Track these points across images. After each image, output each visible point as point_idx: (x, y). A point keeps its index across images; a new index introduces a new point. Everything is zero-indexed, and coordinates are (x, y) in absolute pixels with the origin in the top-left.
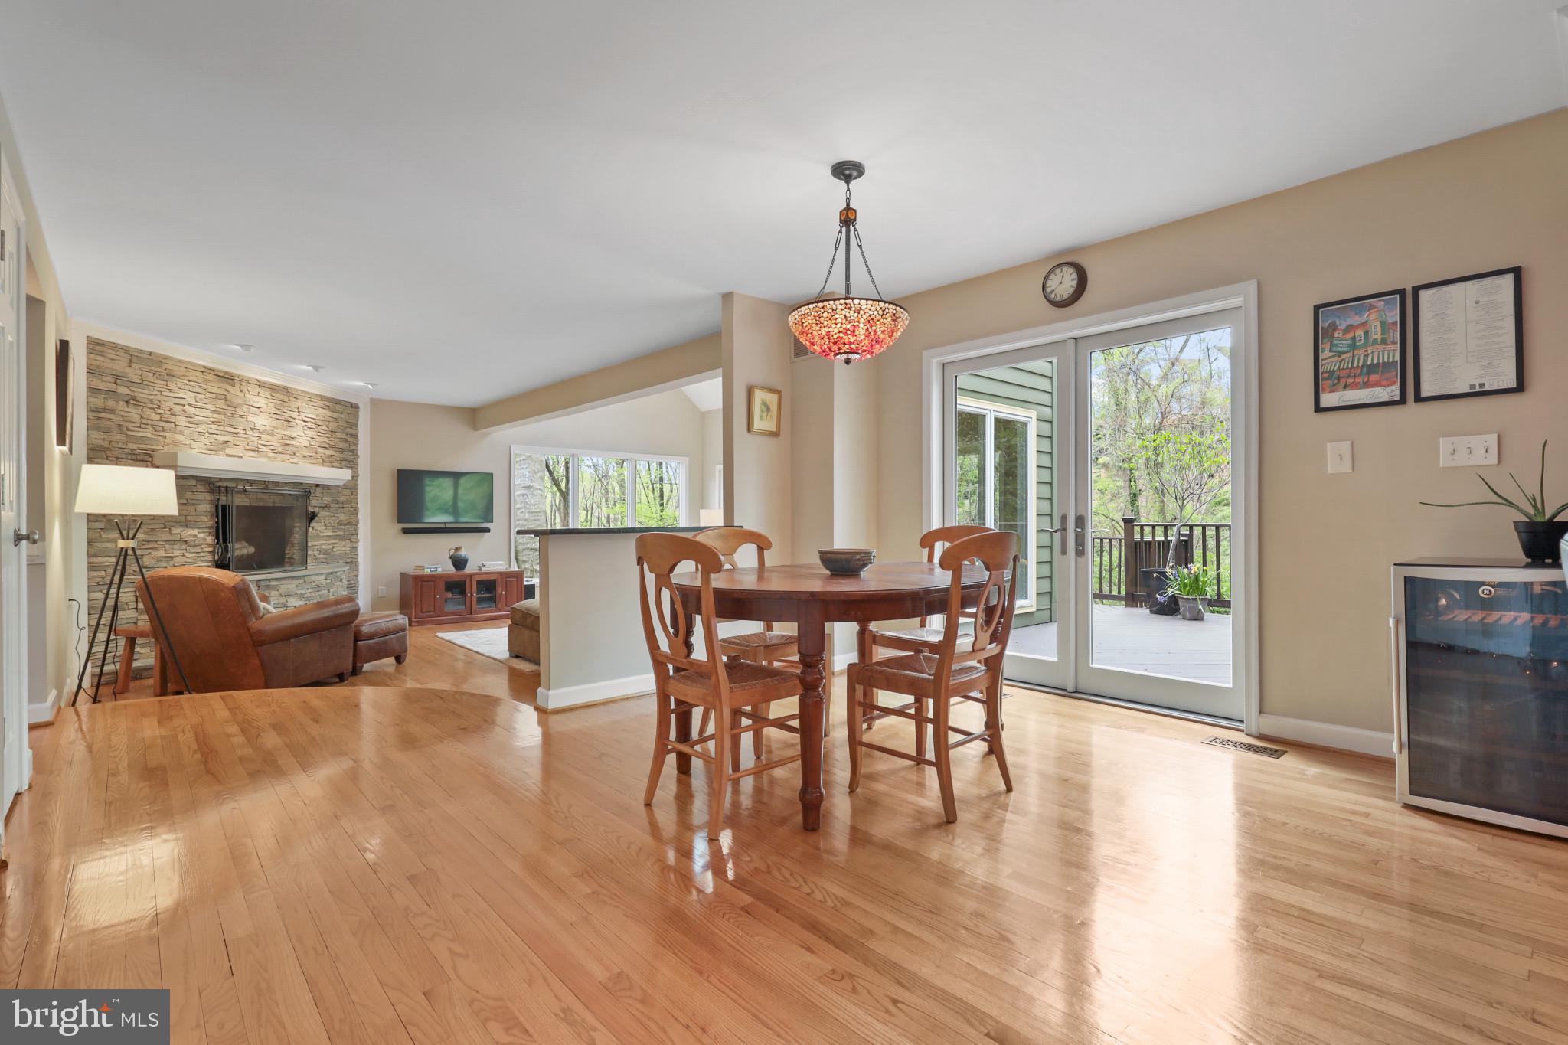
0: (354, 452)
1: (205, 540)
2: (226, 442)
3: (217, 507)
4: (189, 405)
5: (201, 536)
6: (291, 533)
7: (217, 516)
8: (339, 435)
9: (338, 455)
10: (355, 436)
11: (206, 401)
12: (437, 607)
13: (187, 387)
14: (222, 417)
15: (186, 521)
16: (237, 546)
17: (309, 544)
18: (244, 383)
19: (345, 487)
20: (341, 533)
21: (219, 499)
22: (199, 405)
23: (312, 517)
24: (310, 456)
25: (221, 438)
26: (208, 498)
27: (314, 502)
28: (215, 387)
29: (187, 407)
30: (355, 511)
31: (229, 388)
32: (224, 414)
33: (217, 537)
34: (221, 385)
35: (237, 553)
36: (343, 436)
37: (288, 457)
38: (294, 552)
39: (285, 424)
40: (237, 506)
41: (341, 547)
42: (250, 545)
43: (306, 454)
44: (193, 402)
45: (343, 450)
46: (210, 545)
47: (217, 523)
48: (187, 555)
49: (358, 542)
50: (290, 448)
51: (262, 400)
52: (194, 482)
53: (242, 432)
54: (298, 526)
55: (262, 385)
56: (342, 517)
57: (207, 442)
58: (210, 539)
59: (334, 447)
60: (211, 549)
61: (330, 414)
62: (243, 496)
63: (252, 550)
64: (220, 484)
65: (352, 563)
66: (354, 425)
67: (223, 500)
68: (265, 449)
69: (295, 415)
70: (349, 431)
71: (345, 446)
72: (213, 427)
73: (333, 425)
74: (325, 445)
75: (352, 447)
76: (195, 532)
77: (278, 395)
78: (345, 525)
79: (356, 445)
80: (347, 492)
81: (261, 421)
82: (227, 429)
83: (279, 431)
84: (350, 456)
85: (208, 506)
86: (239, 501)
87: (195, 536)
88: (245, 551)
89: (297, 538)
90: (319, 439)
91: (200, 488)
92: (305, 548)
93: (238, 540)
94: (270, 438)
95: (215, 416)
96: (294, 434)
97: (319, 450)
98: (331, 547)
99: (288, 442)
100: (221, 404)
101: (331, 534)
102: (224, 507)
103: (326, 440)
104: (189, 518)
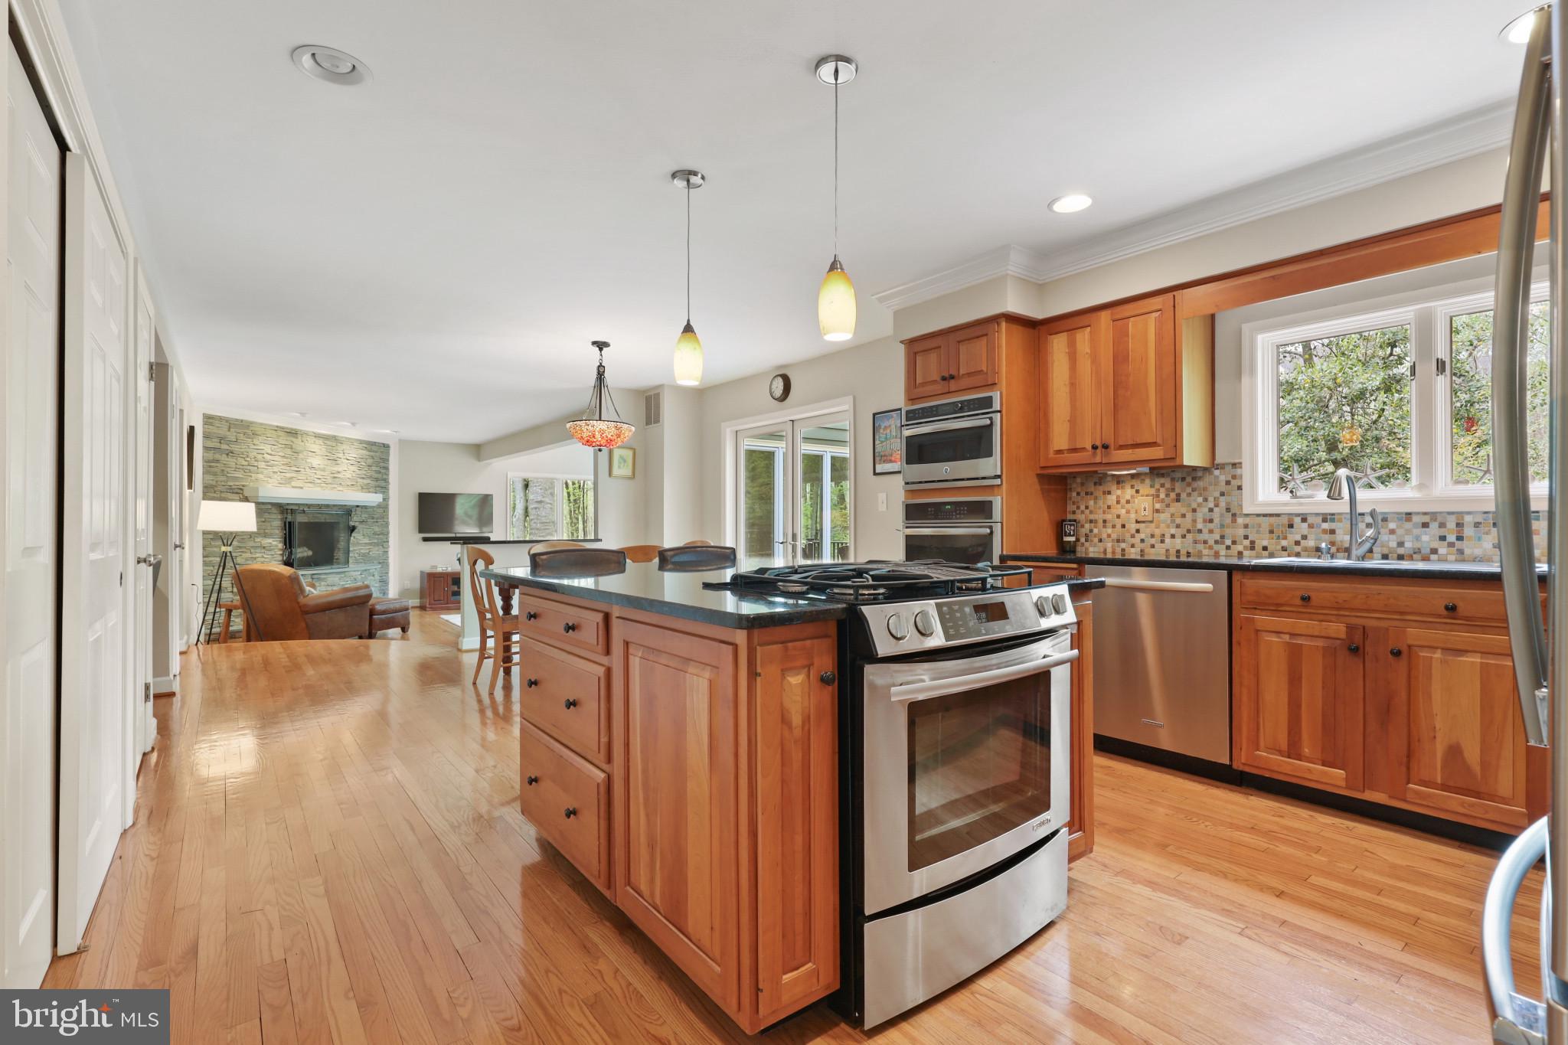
0: (386, 481)
1: (277, 546)
2: (291, 478)
3: (285, 523)
4: (267, 453)
5: (274, 543)
6: (338, 541)
7: (286, 530)
8: (374, 468)
9: (374, 483)
10: (387, 468)
11: (278, 450)
12: (446, 597)
13: (265, 442)
14: (289, 460)
15: (265, 533)
16: (299, 550)
17: (351, 549)
18: (305, 436)
19: (379, 506)
20: (376, 541)
21: (286, 518)
22: (273, 453)
23: (353, 529)
24: (353, 485)
25: (288, 475)
26: (279, 517)
27: (355, 518)
28: (284, 439)
29: (265, 455)
30: (387, 524)
31: (294, 440)
32: (291, 458)
33: (285, 544)
34: (288, 438)
35: (299, 555)
36: (378, 469)
37: (336, 486)
38: (339, 555)
39: (334, 462)
40: (299, 523)
41: (376, 552)
42: (309, 549)
43: (349, 483)
44: (270, 452)
45: (377, 480)
46: (280, 550)
47: (285, 534)
48: (265, 556)
49: (388, 547)
50: (337, 480)
51: (316, 446)
52: (270, 507)
53: (303, 470)
54: (342, 536)
55: (318, 436)
56: (377, 529)
57: (279, 478)
58: (281, 546)
59: (370, 477)
60: (281, 552)
61: (368, 453)
62: (303, 515)
63: (310, 553)
64: (287, 507)
65: (384, 564)
66: (386, 460)
67: (290, 518)
68: (319, 481)
69: (341, 455)
70: (382, 465)
71: (379, 476)
72: (282, 467)
73: (370, 461)
74: (364, 476)
75: (385, 477)
76: (270, 541)
77: (328, 443)
78: (379, 535)
79: (388, 475)
80: (381, 510)
81: (316, 461)
82: (292, 468)
83: (329, 468)
84: (383, 484)
85: (280, 522)
86: (301, 519)
87: (270, 543)
88: (305, 554)
89: (342, 544)
90: (359, 472)
91: (274, 510)
92: (348, 552)
93: (299, 547)
94: (322, 473)
95: (285, 460)
96: (340, 470)
97: (359, 480)
98: (368, 551)
99: (335, 475)
100: (289, 451)
101: (368, 541)
102: (290, 523)
103: (365, 472)
104: (266, 531)
